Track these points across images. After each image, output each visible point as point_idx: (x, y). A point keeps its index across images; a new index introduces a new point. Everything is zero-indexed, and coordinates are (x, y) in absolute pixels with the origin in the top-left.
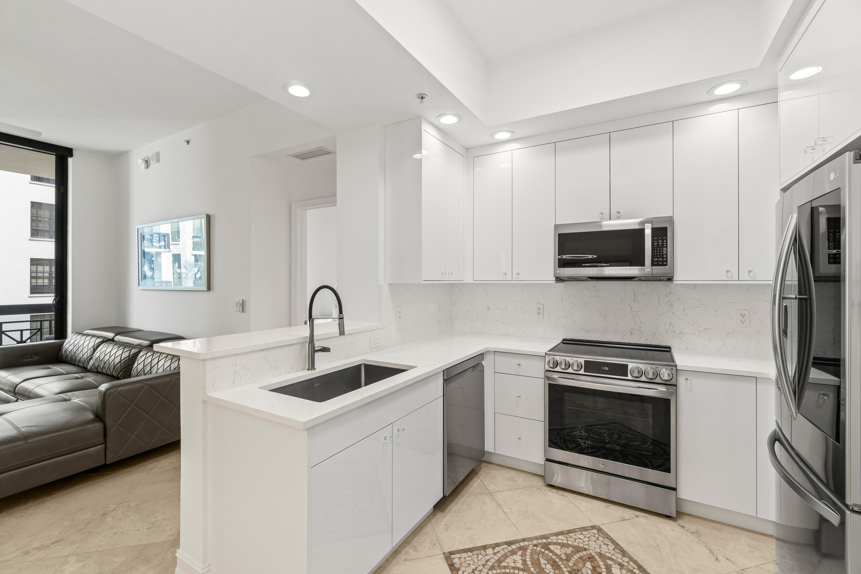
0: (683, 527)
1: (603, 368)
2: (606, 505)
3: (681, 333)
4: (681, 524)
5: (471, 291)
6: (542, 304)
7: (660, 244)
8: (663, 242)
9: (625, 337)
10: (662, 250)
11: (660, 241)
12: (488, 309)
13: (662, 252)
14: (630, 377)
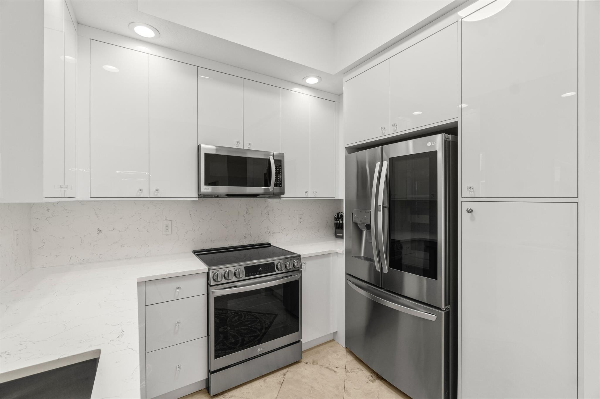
0: (307, 363)
1: (259, 270)
2: (263, 380)
3: (273, 233)
4: (305, 362)
5: (70, 211)
6: (170, 220)
7: (278, 171)
8: (279, 170)
9: (241, 241)
10: (279, 176)
11: (278, 170)
12: (99, 232)
13: (279, 178)
14: (277, 272)
